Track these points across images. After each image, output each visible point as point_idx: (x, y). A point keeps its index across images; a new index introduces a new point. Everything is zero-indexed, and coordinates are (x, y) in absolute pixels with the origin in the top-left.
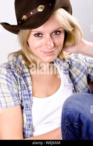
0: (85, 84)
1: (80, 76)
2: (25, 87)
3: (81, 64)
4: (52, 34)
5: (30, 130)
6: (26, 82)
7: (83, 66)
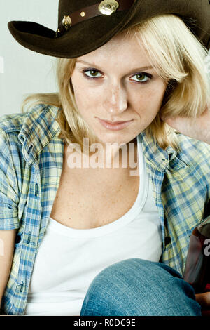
0: (196, 221)
1: (190, 197)
2: (37, 191)
3: (202, 167)
4: (127, 79)
5: (20, 297)
6: (44, 179)
7: (205, 174)
